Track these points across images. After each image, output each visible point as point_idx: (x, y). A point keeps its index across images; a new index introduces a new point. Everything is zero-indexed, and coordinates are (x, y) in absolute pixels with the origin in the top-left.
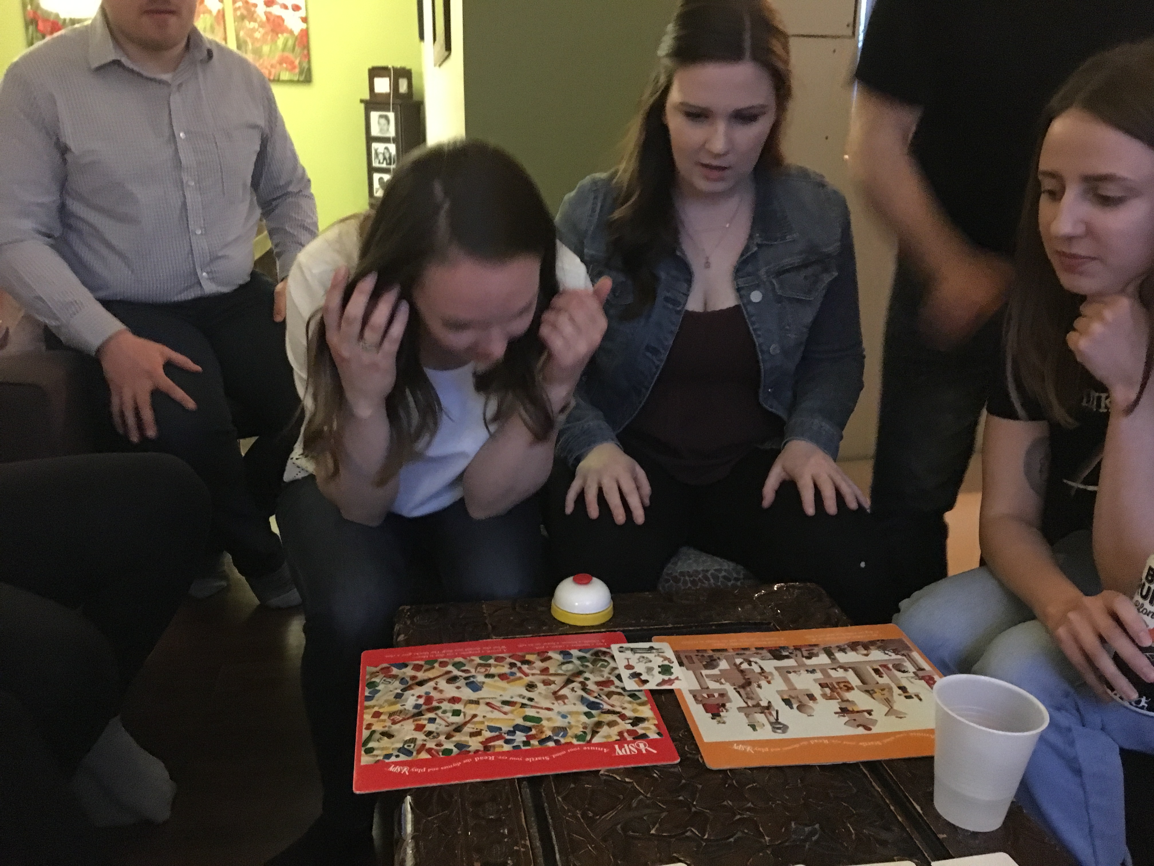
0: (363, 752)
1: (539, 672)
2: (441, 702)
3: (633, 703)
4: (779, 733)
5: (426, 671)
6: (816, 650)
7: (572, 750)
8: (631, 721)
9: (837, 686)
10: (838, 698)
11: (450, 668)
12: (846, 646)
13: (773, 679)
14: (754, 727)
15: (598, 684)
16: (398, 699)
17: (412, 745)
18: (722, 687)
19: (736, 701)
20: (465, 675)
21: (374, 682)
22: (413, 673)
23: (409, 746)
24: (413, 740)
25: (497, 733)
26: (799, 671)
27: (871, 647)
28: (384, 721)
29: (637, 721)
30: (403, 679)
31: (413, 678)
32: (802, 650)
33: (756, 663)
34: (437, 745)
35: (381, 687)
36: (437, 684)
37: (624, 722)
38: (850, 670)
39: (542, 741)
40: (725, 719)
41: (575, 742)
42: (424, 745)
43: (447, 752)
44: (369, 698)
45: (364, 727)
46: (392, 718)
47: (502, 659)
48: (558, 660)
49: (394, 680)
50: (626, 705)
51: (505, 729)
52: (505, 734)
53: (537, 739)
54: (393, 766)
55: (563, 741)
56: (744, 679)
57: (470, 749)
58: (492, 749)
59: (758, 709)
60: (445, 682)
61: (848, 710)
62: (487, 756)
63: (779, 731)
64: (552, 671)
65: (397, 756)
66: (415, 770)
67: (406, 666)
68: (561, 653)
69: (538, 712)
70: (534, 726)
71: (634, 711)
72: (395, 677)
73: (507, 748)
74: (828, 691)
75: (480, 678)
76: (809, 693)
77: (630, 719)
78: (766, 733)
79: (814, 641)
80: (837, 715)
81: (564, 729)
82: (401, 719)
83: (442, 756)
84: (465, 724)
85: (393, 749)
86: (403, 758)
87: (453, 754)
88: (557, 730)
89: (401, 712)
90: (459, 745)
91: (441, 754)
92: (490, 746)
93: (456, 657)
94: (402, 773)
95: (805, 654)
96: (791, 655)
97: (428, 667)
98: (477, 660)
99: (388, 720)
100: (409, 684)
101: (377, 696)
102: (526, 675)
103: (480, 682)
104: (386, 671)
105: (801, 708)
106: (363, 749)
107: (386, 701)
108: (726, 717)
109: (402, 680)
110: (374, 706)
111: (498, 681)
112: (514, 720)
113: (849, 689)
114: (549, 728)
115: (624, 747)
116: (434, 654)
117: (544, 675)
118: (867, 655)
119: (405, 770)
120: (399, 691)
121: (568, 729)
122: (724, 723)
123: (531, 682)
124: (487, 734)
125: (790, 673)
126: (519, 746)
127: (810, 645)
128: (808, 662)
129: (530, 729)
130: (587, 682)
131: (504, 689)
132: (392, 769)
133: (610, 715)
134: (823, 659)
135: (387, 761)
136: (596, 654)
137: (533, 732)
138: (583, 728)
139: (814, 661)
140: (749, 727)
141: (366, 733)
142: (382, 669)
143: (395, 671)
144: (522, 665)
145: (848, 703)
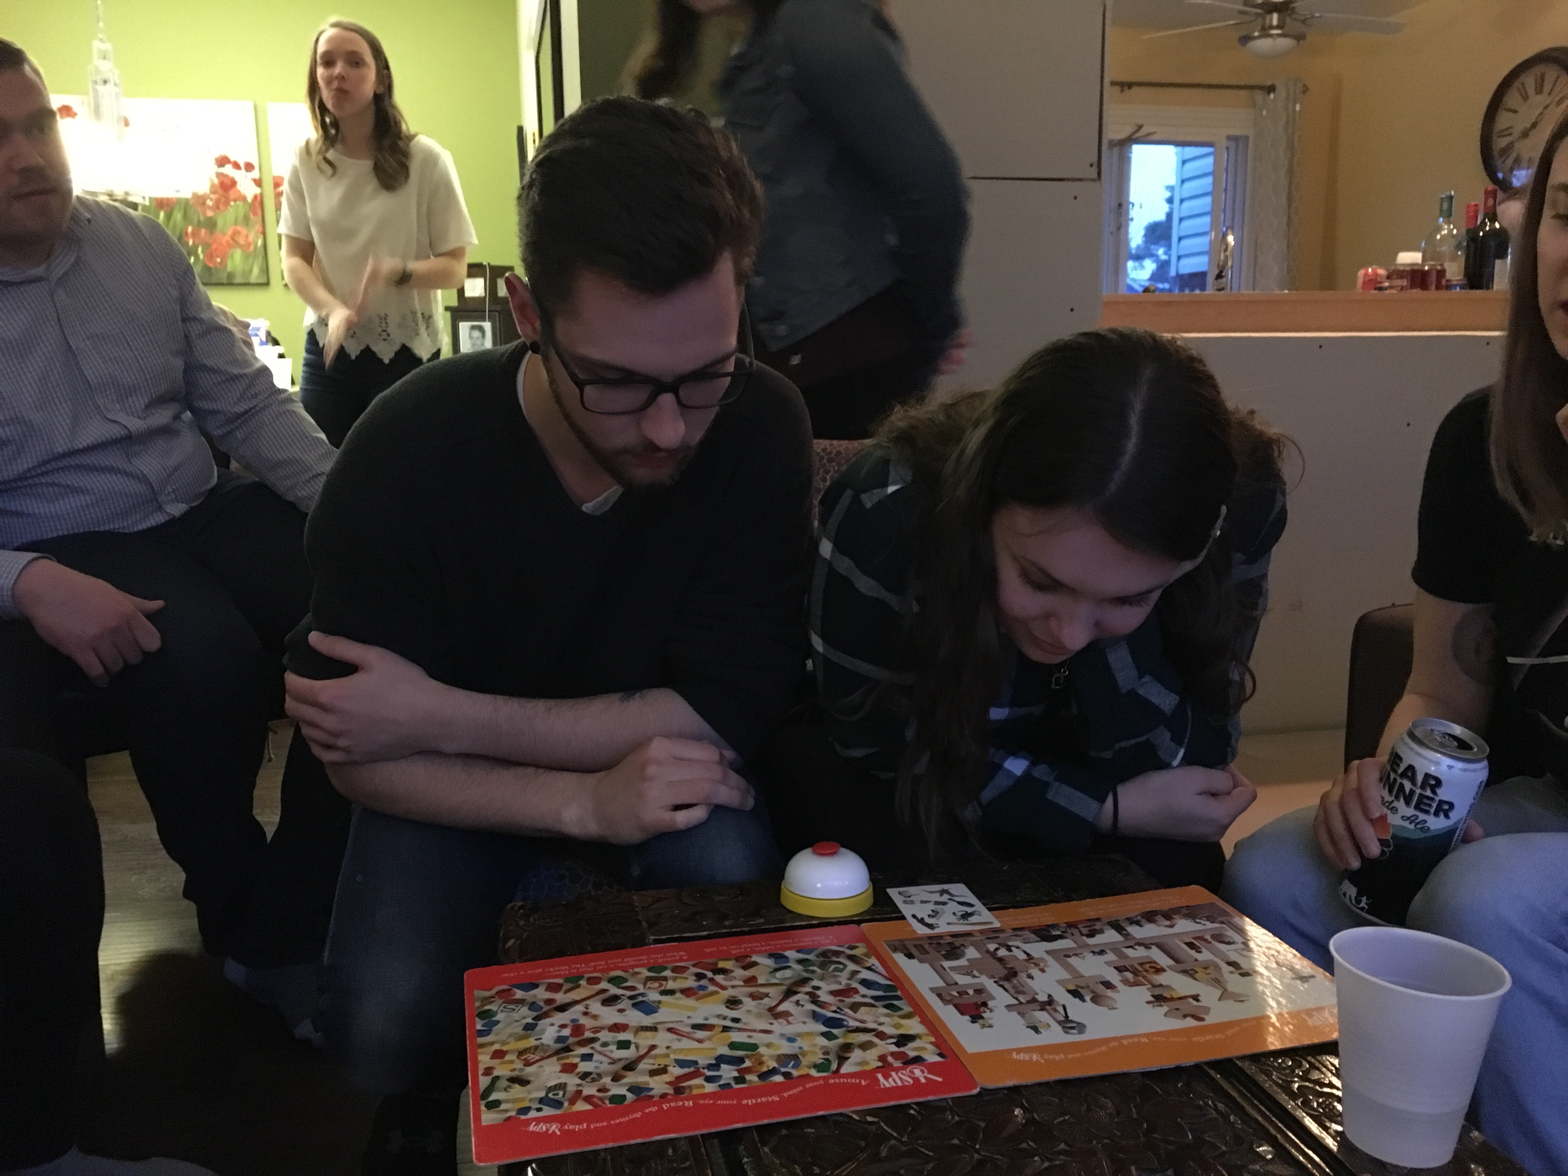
0: (483, 1108)
1: (742, 983)
2: (599, 1031)
3: (894, 1016)
4: (1074, 1034)
5: (566, 992)
6: (1098, 926)
7: (811, 1085)
8: (894, 1040)
9: (1139, 968)
10: (1146, 983)
11: (604, 985)
12: (1139, 918)
13: (1047, 966)
14: (1036, 1029)
15: (834, 993)
16: (528, 1032)
17: (561, 1093)
18: (976, 981)
19: (1000, 998)
20: (629, 993)
21: (489, 1010)
22: (548, 995)
23: (557, 1094)
24: (562, 1086)
25: (692, 1069)
26: (1082, 954)
27: (1175, 916)
28: (512, 1062)
29: (904, 1040)
30: (534, 1003)
31: (549, 1002)
32: (1079, 926)
33: (1018, 947)
34: (599, 1091)
35: (500, 1017)
36: (587, 1009)
37: (883, 1042)
38: (1154, 947)
39: (763, 1076)
40: (991, 1022)
41: (814, 1073)
42: (580, 1092)
43: (618, 1099)
44: (482, 1033)
45: (481, 1072)
46: (523, 1058)
47: (684, 969)
48: (768, 966)
49: (520, 1005)
50: (883, 1019)
51: (703, 1062)
52: (704, 1068)
53: (757, 1072)
54: (534, 1123)
55: (795, 1073)
56: (1005, 968)
57: (651, 1093)
58: (687, 1091)
59: (1036, 1006)
60: (600, 1003)
61: (1165, 998)
62: (681, 1100)
63: (1073, 1031)
64: (760, 982)
65: (539, 1110)
66: (571, 1127)
67: (536, 986)
68: (771, 956)
69: (750, 1037)
70: (748, 1057)
71: (897, 1026)
72: (521, 1002)
73: (710, 1088)
74: (1129, 975)
75: (653, 996)
76: (1102, 980)
77: (891, 1037)
78: (1054, 1035)
79: (1093, 915)
80: (1151, 1005)
81: (795, 1057)
82: (537, 1058)
83: (609, 1105)
84: (641, 1058)
85: (530, 1100)
86: (548, 1111)
87: (626, 1102)
88: (783, 1059)
89: (536, 1048)
90: (632, 1089)
91: (607, 1102)
92: (683, 1087)
93: (612, 969)
94: (550, 1132)
95: (1085, 931)
96: (1064, 934)
97: (567, 986)
98: (646, 973)
99: (517, 1061)
100: (544, 1010)
101: (495, 1028)
102: (724, 988)
103: (654, 1002)
104: (506, 996)
105: (1096, 999)
106: (483, 1103)
107: (511, 1035)
108: (992, 1018)
109: (533, 1006)
110: (492, 1043)
111: (681, 999)
112: (715, 1049)
113: (1159, 970)
114: (771, 1057)
115: (890, 1076)
116: (578, 969)
117: (749, 986)
118: (1172, 926)
119: (554, 1128)
120: (529, 1020)
121: (800, 1057)
122: (991, 1026)
123: (732, 997)
124: (677, 1071)
125: (1070, 956)
126: (729, 1084)
127: (1089, 920)
128: (1091, 941)
129: (741, 1060)
130: (818, 993)
131: (694, 1009)
132: (532, 1128)
133: (861, 1034)
134: (1110, 936)
135: (523, 1117)
136: (824, 954)
137: (748, 1063)
138: (824, 1054)
139: (1098, 939)
140: (1029, 1030)
141: (484, 1082)
142: (497, 993)
143: (519, 994)
144: (714, 974)
145: (1160, 988)
